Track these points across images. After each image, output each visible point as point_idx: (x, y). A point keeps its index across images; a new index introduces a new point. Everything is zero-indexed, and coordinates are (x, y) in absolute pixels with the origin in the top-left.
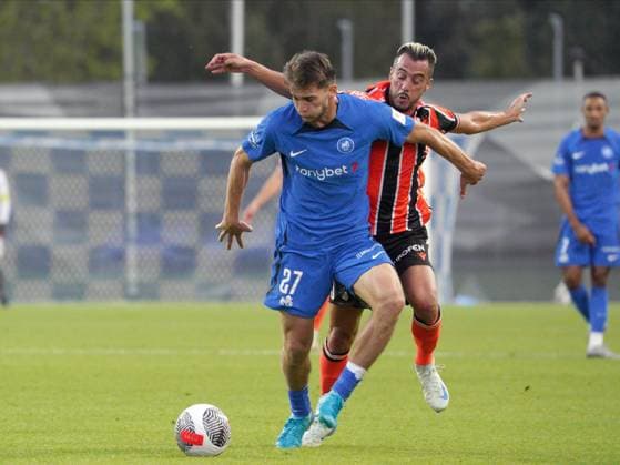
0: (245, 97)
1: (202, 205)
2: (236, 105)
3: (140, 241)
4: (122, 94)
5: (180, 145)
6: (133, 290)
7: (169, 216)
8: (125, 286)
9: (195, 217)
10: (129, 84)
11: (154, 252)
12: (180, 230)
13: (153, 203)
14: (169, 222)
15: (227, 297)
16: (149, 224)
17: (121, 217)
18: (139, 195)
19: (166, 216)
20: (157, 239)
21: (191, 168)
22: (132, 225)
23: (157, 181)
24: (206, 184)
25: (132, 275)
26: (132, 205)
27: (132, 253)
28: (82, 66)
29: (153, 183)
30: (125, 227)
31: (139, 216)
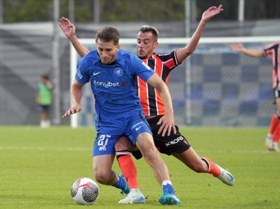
0: (245, 27)
1: (224, 80)
2: (241, 31)
3: (192, 97)
4: (184, 26)
5: (212, 51)
6: (189, 121)
7: (207, 85)
8: (185, 119)
9: (219, 86)
10: (187, 22)
11: (199, 103)
12: (212, 92)
13: (199, 79)
14: (207, 88)
15: (236, 124)
16: (197, 89)
17: (183, 86)
18: (192, 75)
19: (205, 86)
20: (201, 96)
21: (218, 62)
22: (189, 90)
23: (201, 68)
24: (226, 70)
25: (189, 114)
26: (188, 80)
27: (188, 103)
28: (166, 14)
29: (199, 69)
30: (185, 90)
31: (192, 85)
